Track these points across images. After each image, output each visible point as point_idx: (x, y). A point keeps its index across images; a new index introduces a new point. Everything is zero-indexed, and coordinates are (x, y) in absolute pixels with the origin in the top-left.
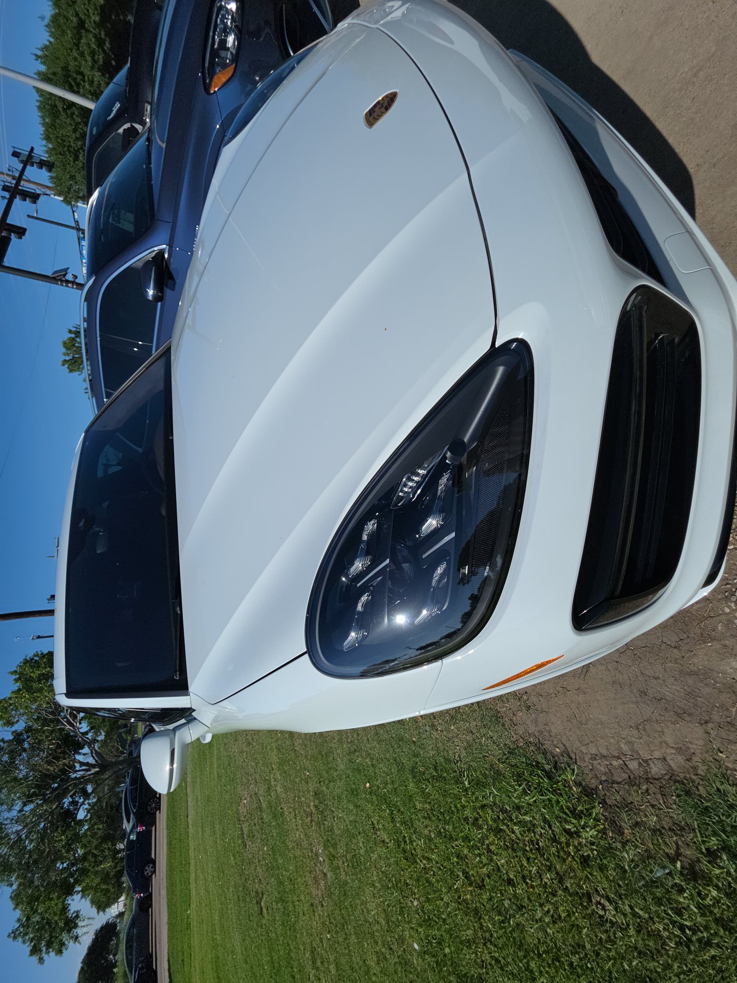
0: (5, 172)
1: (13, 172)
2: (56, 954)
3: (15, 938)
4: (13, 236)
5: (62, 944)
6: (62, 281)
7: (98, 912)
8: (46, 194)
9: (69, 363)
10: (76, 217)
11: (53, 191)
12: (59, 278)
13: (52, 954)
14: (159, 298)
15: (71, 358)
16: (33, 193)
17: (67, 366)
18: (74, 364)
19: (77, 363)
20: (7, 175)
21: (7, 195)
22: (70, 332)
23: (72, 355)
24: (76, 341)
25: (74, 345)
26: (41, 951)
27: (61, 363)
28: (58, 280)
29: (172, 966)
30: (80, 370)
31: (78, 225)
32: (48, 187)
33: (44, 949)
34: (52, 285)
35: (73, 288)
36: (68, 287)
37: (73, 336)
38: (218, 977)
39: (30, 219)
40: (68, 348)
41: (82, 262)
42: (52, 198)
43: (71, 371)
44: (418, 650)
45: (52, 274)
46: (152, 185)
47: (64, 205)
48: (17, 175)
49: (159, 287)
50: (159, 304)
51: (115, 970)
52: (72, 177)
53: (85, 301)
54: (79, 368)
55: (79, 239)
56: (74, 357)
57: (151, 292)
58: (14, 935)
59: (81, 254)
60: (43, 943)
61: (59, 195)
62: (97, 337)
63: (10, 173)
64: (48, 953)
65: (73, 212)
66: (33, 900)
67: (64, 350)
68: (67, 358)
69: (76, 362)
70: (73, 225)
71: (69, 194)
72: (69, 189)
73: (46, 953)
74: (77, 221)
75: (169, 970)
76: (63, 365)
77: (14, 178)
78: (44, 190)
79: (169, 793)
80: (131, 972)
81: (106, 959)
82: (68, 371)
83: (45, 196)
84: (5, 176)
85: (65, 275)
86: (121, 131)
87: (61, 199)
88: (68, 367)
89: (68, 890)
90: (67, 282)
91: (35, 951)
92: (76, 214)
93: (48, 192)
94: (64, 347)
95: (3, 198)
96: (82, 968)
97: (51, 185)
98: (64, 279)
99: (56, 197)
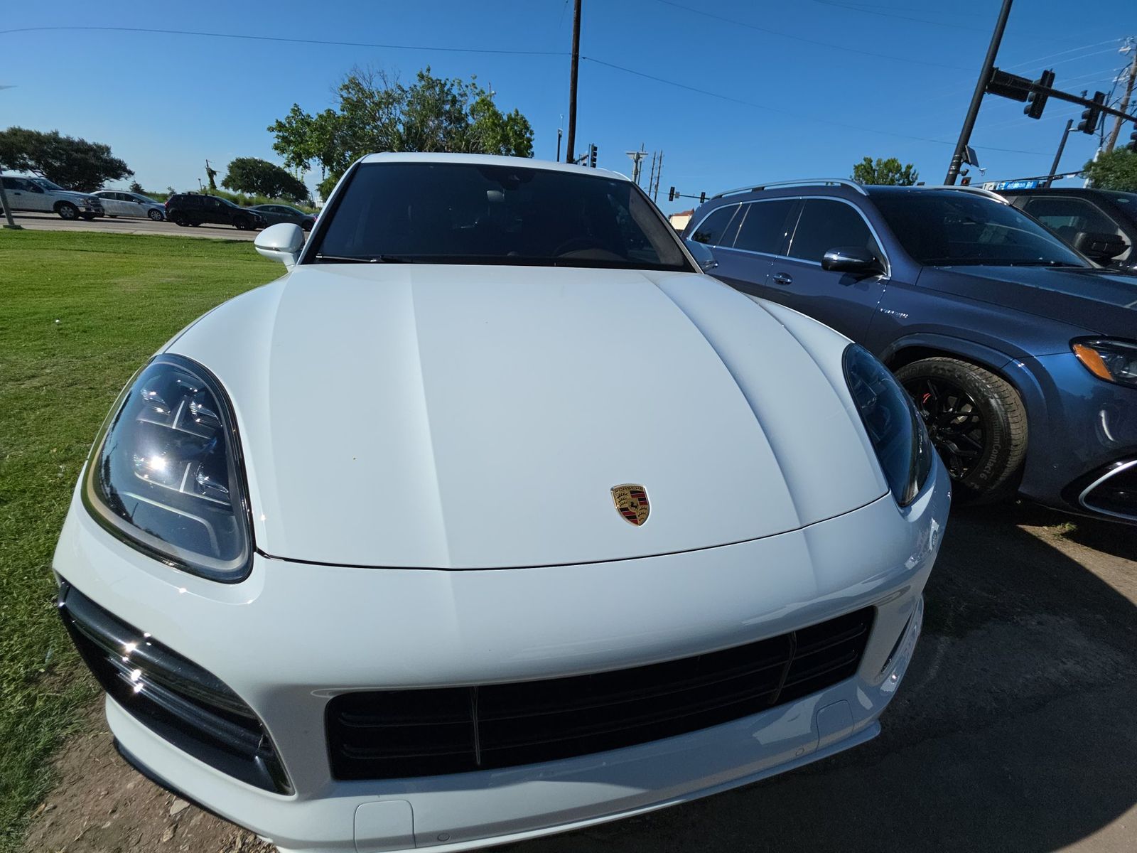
0: (1131, 97)
1: (1132, 105)
2: (275, 144)
3: (293, 110)
4: (1028, 103)
5: (283, 151)
6: (960, 158)
7: (318, 185)
8: (1102, 143)
9: (868, 165)
10: (1068, 176)
11: (1107, 150)
12: (964, 154)
13: (276, 141)
14: (827, 265)
15: (874, 168)
16: (1094, 127)
17: (864, 163)
18: (865, 171)
19: (866, 174)
20: (1128, 100)
21: (1090, 97)
22: (909, 167)
23: (877, 169)
24: (896, 174)
25: (890, 171)
26: (280, 131)
27: (869, 157)
28: (961, 155)
29: (248, 244)
30: (857, 178)
31: (1056, 179)
32: (1112, 144)
33: (281, 134)
34: (956, 146)
35: (950, 170)
36: (951, 165)
37: (903, 170)
38: (218, 281)
39: (1067, 123)
40: (886, 165)
41: (1003, 182)
42: (1096, 149)
43: (856, 168)
44: (108, 457)
45: (968, 147)
46: (978, 264)
47: (1086, 161)
48: (1128, 112)
49: (839, 267)
50: (820, 264)
51: (268, 196)
52: (1126, 173)
53: (841, 184)
54: (859, 176)
55: (1036, 179)
56: (874, 171)
57: (835, 257)
58: (296, 110)
59: (1014, 181)
60: (286, 134)
61: (1099, 157)
62: (802, 196)
63: (1130, 103)
64: (278, 137)
65: (1076, 173)
66: (321, 129)
67: (885, 160)
68: (874, 164)
69: (868, 173)
70: (1057, 173)
71: (1102, 169)
72: (1109, 169)
73: (278, 135)
74: (1062, 178)
75: (246, 241)
76: (865, 160)
77: (1124, 107)
78: (1108, 139)
79: (255, 246)
80: (257, 209)
81: (279, 189)
82: (856, 165)
83: (1100, 140)
84: (1125, 97)
85: (967, 161)
86: (1120, 233)
87: (1095, 160)
88: (862, 165)
89: (327, 161)
90: (959, 165)
91: (280, 126)
92: (1073, 176)
93: (1105, 145)
94: (889, 160)
95: (1085, 93)
96: (274, 167)
97: (1115, 148)
98: (962, 161)
99: (1097, 154)
